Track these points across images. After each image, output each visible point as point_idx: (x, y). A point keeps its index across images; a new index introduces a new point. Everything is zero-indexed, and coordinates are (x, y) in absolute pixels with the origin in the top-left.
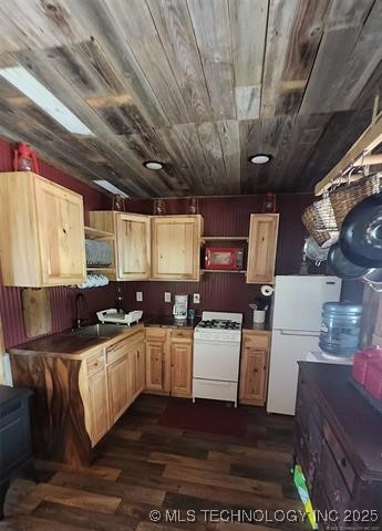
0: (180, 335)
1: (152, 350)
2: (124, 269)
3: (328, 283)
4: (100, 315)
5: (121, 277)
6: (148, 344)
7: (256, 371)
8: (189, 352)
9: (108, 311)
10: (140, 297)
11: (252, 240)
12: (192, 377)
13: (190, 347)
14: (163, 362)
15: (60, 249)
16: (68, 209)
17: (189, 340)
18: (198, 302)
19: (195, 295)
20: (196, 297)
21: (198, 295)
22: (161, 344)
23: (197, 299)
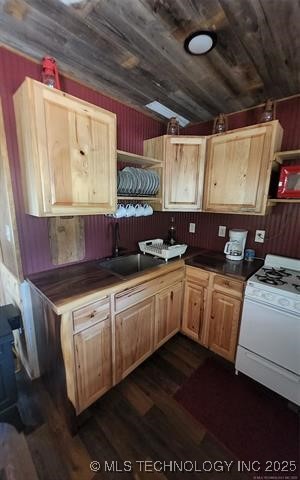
0: (227, 284)
1: (192, 293)
2: (170, 198)
4: (143, 246)
5: (169, 207)
6: (187, 284)
8: (237, 308)
9: (154, 242)
10: (192, 228)
12: (237, 344)
13: (238, 303)
14: (202, 310)
15: (74, 174)
16: (90, 128)
17: (238, 294)
18: (262, 241)
19: (258, 232)
20: (260, 235)
21: (263, 233)
22: (201, 288)
23: (260, 237)
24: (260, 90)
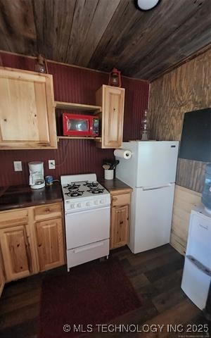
0: (48, 211)
3: (172, 146)
7: (121, 223)
11: (105, 109)
12: (65, 249)
13: (59, 221)
14: (27, 246)
18: (54, 167)
19: (50, 161)
20: (52, 163)
21: (53, 161)
22: (22, 226)
23: (52, 165)
24: (31, 42)
